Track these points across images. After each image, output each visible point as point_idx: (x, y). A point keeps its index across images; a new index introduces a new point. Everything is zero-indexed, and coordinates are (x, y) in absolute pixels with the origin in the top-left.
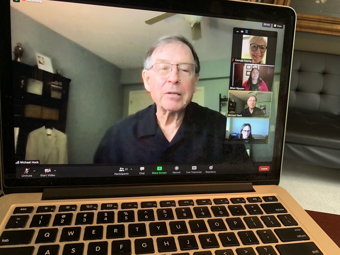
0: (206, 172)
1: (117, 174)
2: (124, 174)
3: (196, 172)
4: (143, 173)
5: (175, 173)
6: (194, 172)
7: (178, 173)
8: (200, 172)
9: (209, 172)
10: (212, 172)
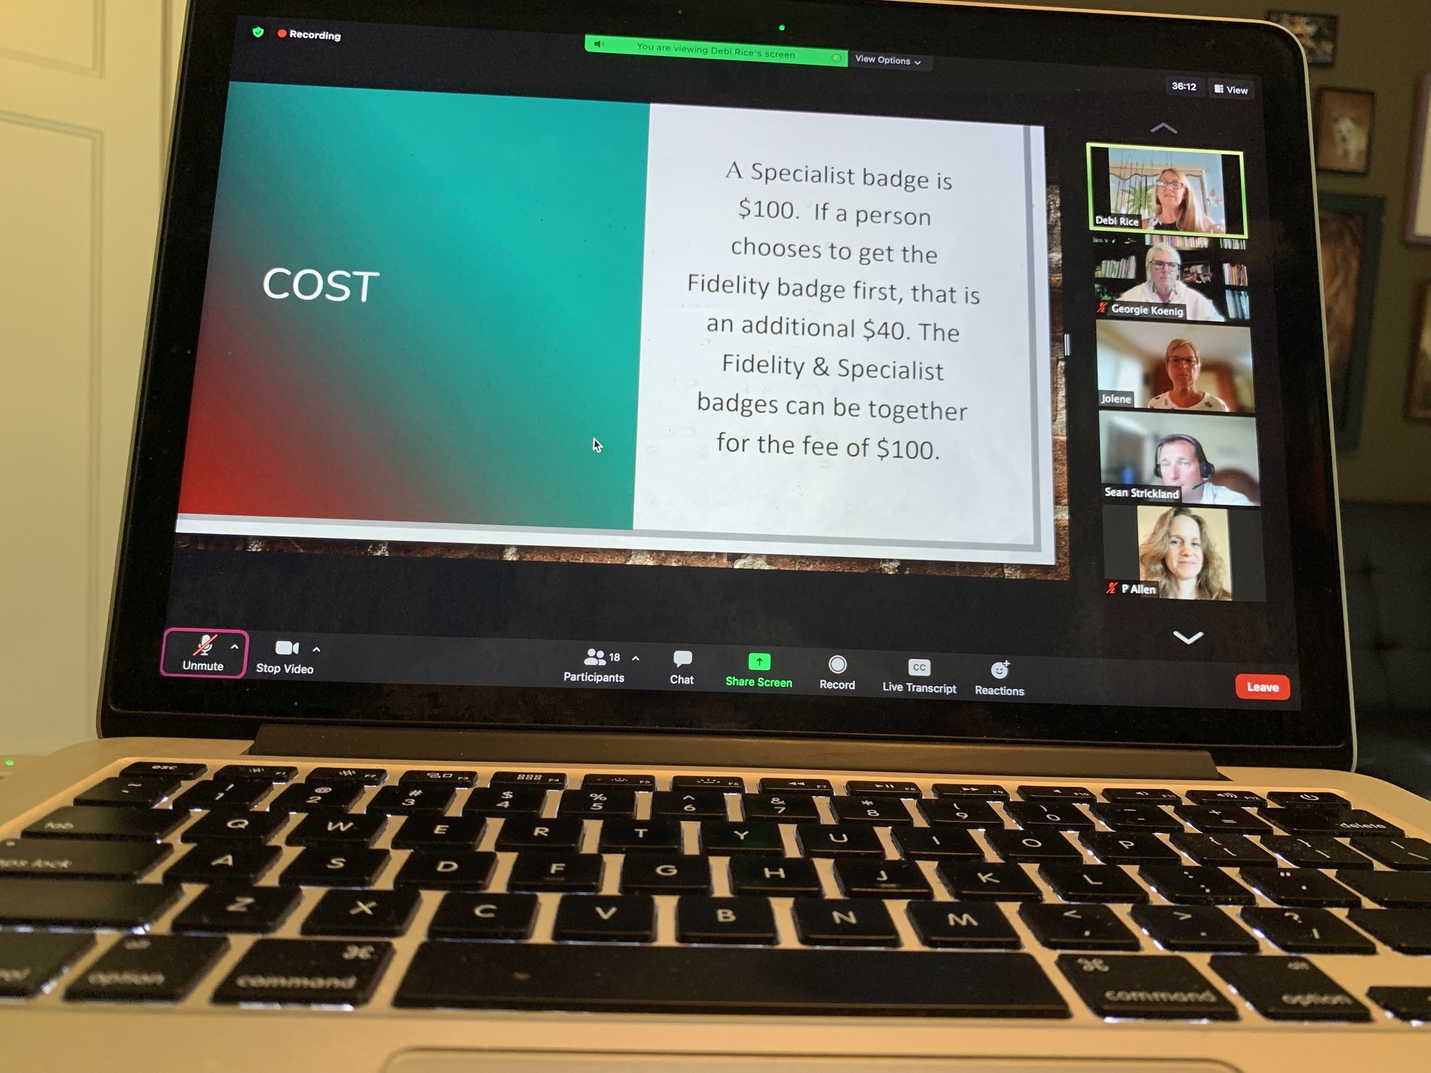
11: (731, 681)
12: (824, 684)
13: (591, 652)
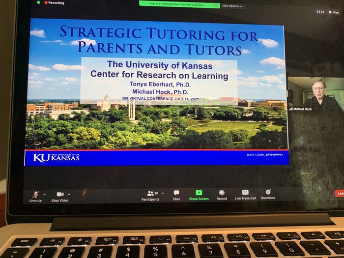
0: (262, 198)
1: (145, 200)
2: (154, 200)
3: (249, 198)
4: (178, 199)
5: (220, 199)
6: (246, 199)
7: (223, 199)
8: (254, 198)
9: (266, 198)
10: (270, 198)
11: (191, 199)
12: (218, 198)
13: (149, 192)
